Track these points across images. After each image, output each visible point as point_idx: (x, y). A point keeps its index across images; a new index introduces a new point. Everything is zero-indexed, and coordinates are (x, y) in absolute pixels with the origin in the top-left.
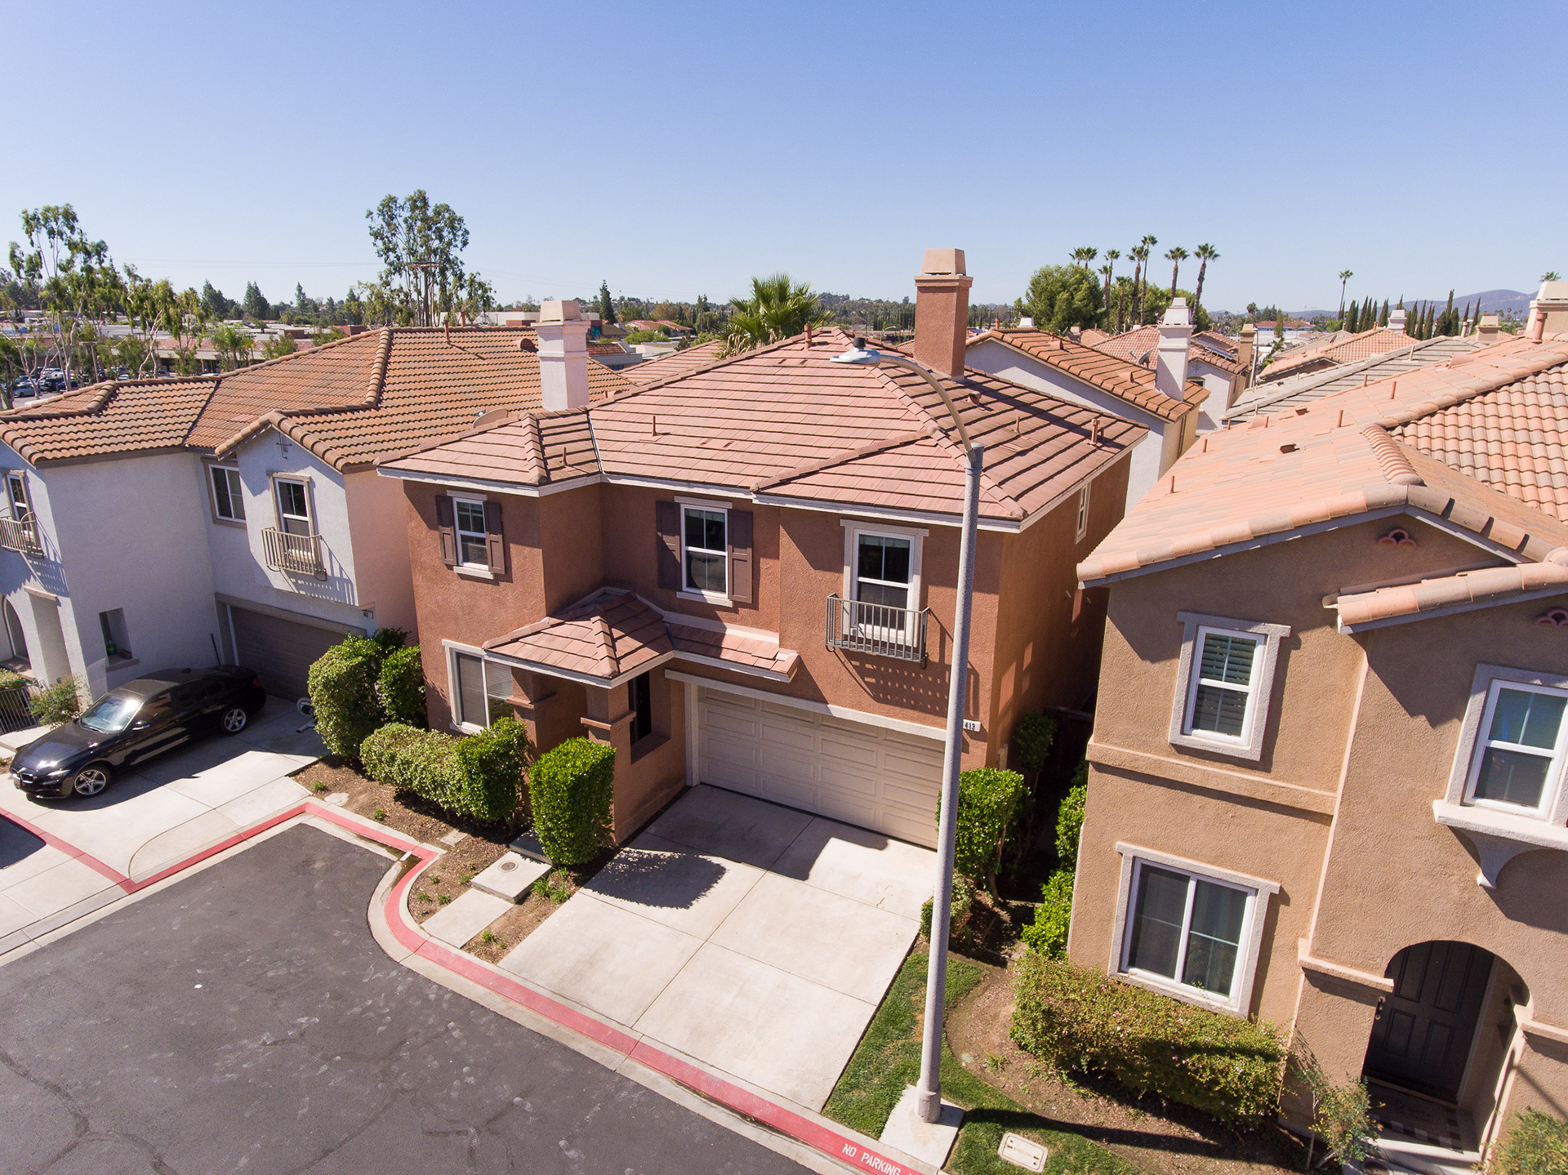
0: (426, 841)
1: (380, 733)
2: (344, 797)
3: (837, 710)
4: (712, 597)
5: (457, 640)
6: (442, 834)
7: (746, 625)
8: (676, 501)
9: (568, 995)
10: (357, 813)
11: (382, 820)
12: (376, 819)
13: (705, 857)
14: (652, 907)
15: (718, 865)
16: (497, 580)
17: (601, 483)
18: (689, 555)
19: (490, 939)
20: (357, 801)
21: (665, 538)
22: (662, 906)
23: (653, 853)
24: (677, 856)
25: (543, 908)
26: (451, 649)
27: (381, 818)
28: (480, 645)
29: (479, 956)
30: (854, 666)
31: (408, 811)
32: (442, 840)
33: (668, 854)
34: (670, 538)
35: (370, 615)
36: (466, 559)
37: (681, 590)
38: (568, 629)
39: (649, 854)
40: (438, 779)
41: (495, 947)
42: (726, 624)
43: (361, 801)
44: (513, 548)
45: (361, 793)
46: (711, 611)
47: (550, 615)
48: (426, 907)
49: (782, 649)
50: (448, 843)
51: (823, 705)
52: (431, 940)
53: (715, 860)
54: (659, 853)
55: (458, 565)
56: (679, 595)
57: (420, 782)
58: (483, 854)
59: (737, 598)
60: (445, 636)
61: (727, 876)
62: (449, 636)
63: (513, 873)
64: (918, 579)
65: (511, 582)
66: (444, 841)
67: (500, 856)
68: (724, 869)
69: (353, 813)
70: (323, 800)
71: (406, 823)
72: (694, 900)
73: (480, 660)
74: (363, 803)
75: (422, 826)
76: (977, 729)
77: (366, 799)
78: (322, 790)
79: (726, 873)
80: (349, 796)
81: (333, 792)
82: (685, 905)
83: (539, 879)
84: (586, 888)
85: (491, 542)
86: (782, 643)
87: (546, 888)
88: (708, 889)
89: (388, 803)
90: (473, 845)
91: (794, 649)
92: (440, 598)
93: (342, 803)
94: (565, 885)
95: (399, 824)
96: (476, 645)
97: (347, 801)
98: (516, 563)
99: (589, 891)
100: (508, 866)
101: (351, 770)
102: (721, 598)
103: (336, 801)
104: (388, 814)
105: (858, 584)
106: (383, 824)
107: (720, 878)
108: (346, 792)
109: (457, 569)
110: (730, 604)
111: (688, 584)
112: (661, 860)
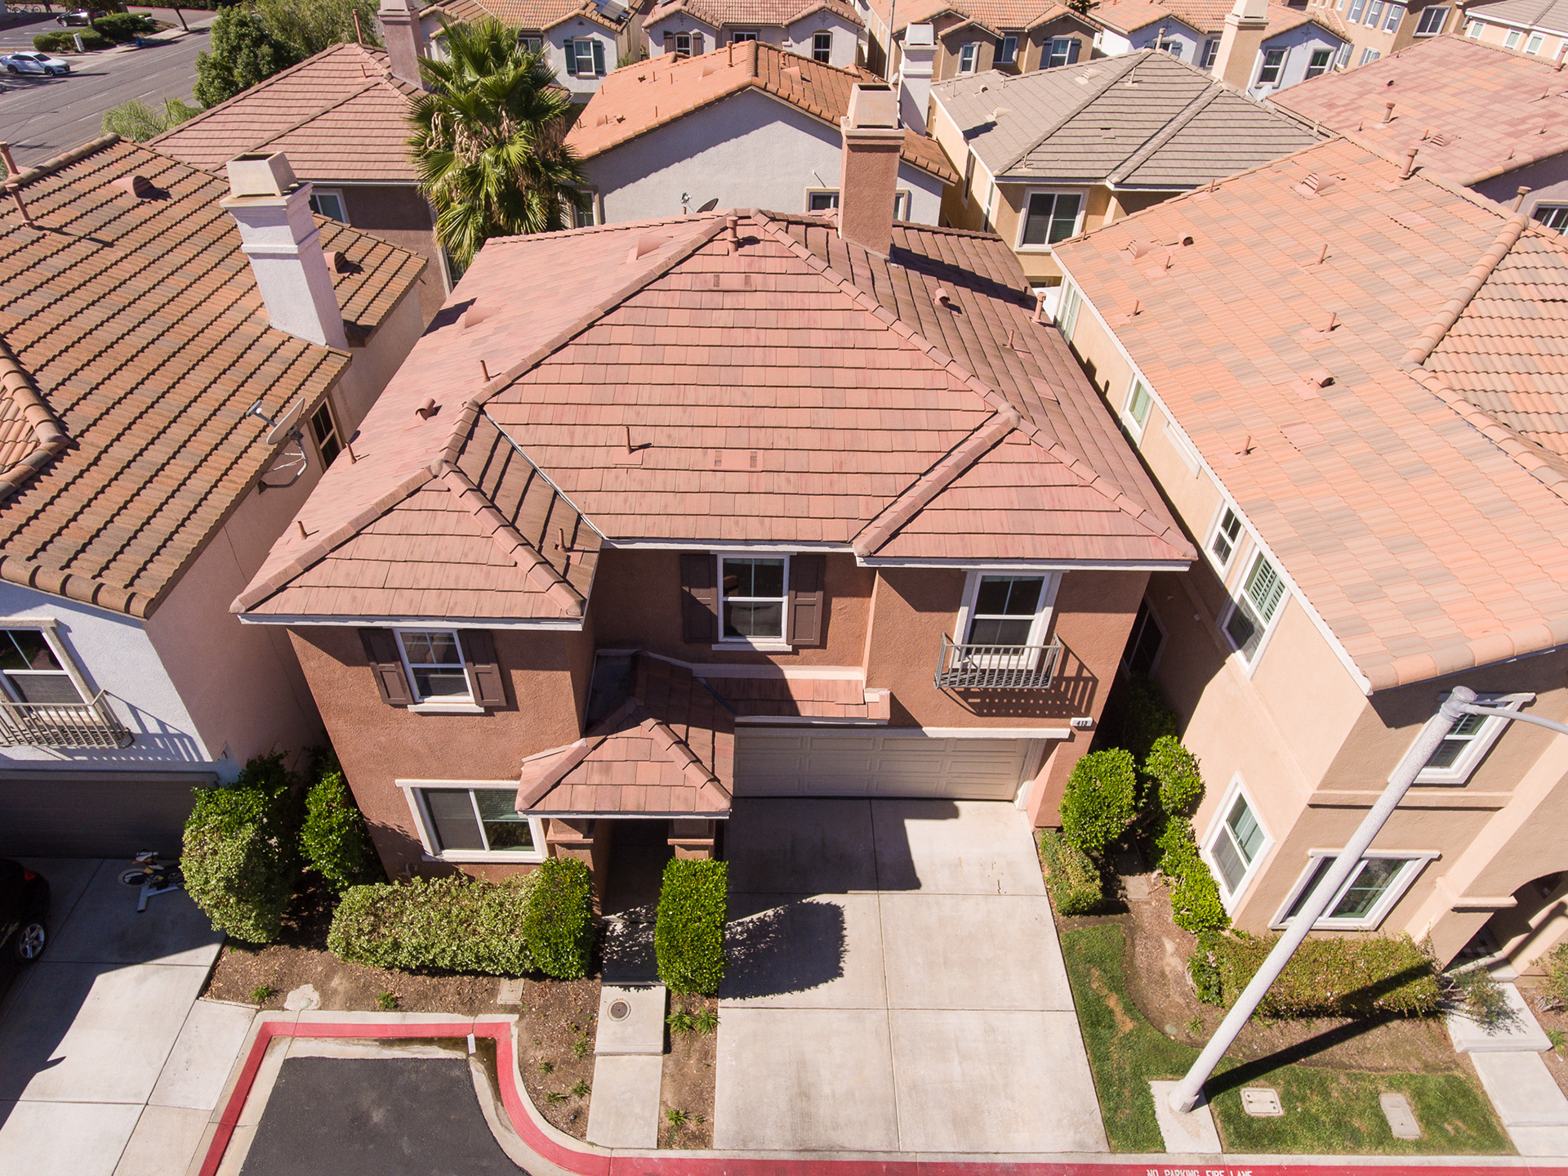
0: (480, 1011)
1: (342, 913)
2: (309, 992)
3: (933, 732)
4: (761, 643)
5: (423, 777)
6: (493, 992)
9: (813, 1145)
10: (349, 1009)
11: (396, 1006)
12: (387, 1008)
13: (809, 900)
14: (807, 991)
15: (828, 904)
16: (490, 710)
18: (727, 605)
19: (679, 1118)
20: (335, 992)
21: (694, 592)
22: (816, 985)
23: (755, 917)
24: (780, 910)
25: (697, 1045)
26: (413, 787)
27: (393, 1004)
29: (685, 1147)
31: (421, 981)
32: (499, 1002)
33: (770, 912)
34: (702, 591)
35: (223, 757)
36: (426, 693)
37: (716, 642)
38: (613, 747)
39: (752, 921)
41: (692, 1125)
43: (341, 989)
44: (517, 675)
45: (328, 976)
46: (762, 658)
47: (586, 731)
48: (566, 1109)
49: (869, 689)
50: (510, 1003)
52: (615, 1154)
53: (822, 899)
54: (761, 915)
55: (415, 703)
56: (714, 647)
57: (452, 960)
58: (570, 1002)
59: (798, 641)
60: (401, 777)
61: (848, 916)
62: (407, 776)
63: (631, 1017)
64: (1049, 611)
65: (517, 710)
66: (502, 1002)
67: (595, 999)
68: (838, 907)
69: (345, 1012)
70: (283, 1009)
71: (432, 998)
72: (840, 962)
73: (466, 791)
74: (346, 992)
75: (459, 994)
76: (1089, 724)
77: (346, 983)
78: (269, 995)
79: (845, 913)
80: (316, 989)
81: (288, 992)
82: (837, 972)
83: (668, 1012)
84: (724, 998)
85: (477, 674)
86: (870, 683)
87: (680, 1017)
88: (843, 942)
89: (383, 978)
90: (546, 993)
91: (886, 687)
92: (383, 739)
93: (315, 1002)
94: (694, 1002)
95: (424, 1002)
96: (458, 779)
97: (321, 996)
98: (523, 690)
99: (729, 1001)
100: (619, 1010)
101: (283, 947)
102: (779, 643)
103: (303, 1004)
104: (397, 995)
105: (975, 622)
106: (401, 1011)
107: (843, 922)
108: (307, 983)
109: (412, 708)
110: (789, 648)
111: (726, 634)
112: (770, 924)
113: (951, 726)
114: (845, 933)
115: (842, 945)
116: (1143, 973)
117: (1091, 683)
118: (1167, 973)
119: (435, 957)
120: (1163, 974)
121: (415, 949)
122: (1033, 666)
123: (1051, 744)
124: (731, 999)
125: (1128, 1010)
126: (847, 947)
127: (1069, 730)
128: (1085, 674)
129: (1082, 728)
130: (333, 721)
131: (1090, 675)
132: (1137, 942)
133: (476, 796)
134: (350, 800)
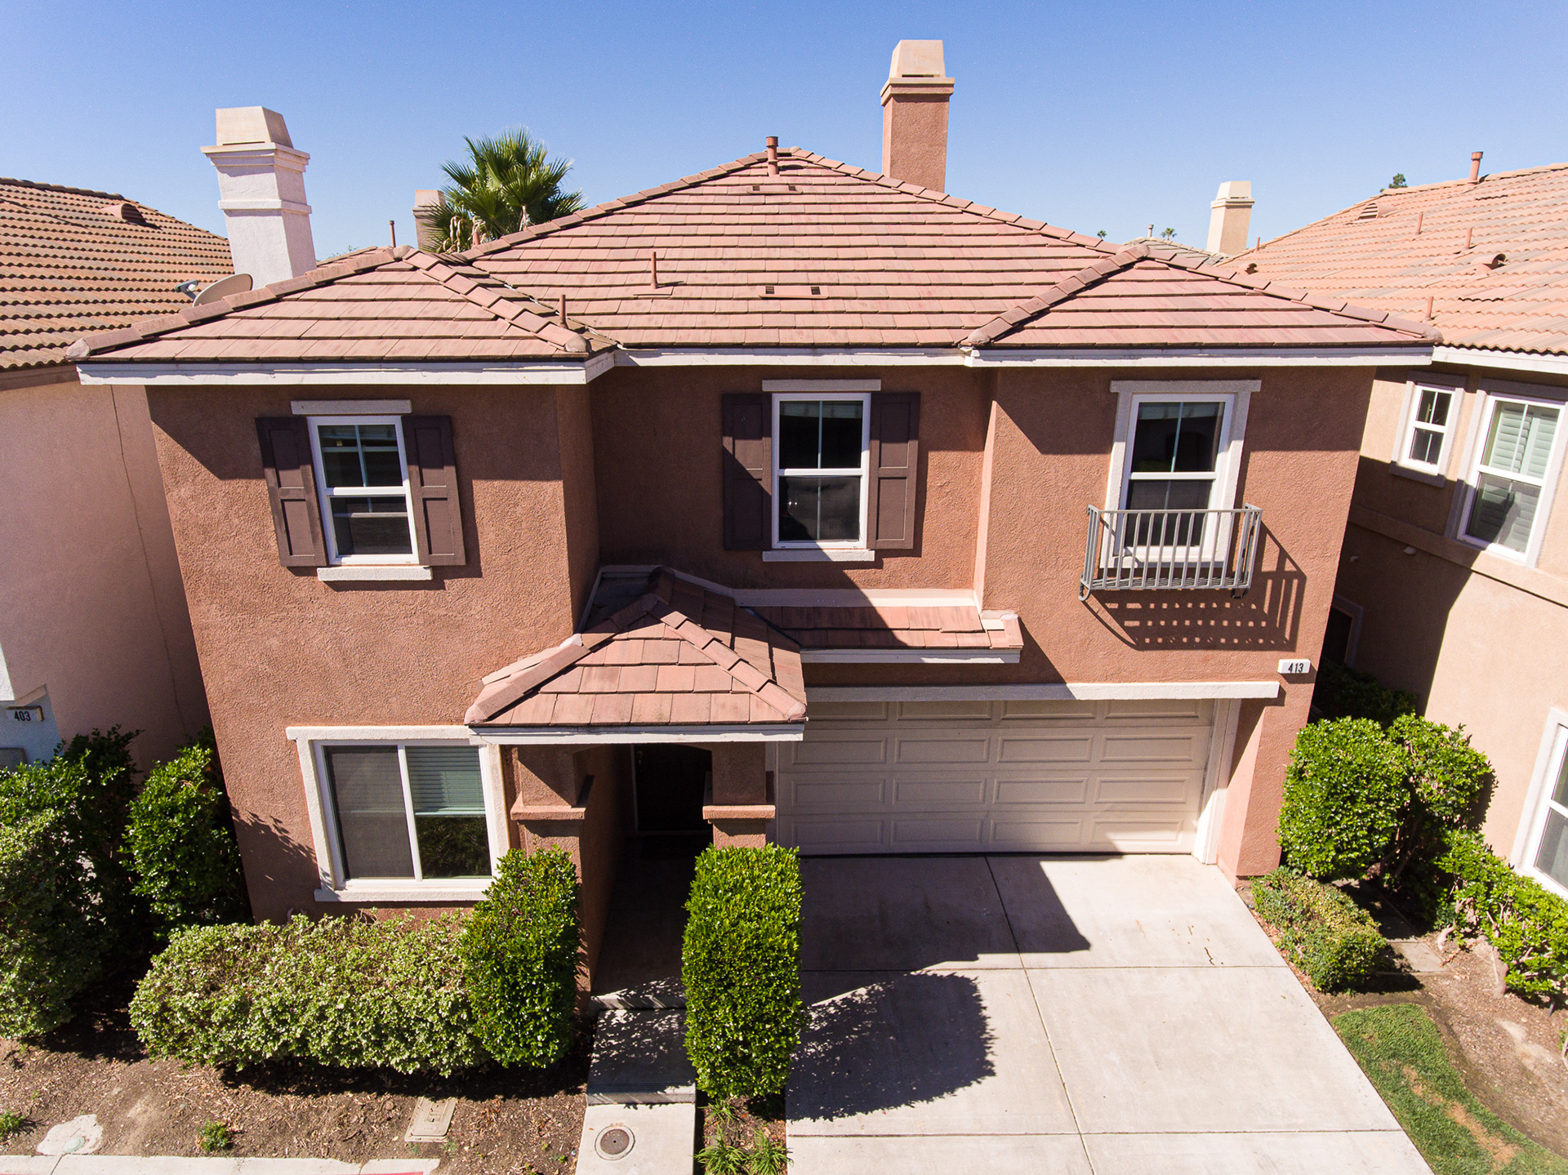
0: (374, 1155)
1: (166, 961)
2: (87, 1126)
3: (1081, 690)
4: (835, 550)
5: (329, 720)
6: (399, 1123)
7: (897, 586)
8: (765, 389)
10: (147, 1153)
11: (229, 1146)
12: (212, 1150)
15: (951, 976)
16: (441, 575)
17: (615, 369)
18: (783, 480)
20: (132, 1124)
23: (838, 999)
24: (877, 989)
26: (312, 743)
27: (224, 1144)
28: (460, 721)
30: (1110, 611)
31: (279, 1101)
32: (407, 1139)
33: (862, 991)
35: (36, 715)
36: (346, 549)
37: (769, 548)
38: (623, 648)
39: (832, 1004)
40: (390, 1017)
42: (865, 591)
43: (142, 1120)
45: (126, 1102)
46: (837, 574)
47: (581, 627)
49: (988, 612)
50: (427, 1139)
51: (1057, 687)
53: (941, 969)
55: (329, 565)
56: (767, 556)
57: (334, 1038)
58: (529, 1135)
59: (885, 542)
60: (296, 721)
61: (984, 990)
62: (307, 719)
63: (636, 1153)
64: (1237, 446)
65: (480, 575)
66: (413, 1139)
67: (574, 1128)
68: (968, 980)
69: (138, 1159)
70: (34, 1153)
71: (294, 1133)
72: (986, 1054)
73: (392, 749)
74: (150, 1125)
75: (342, 1124)
76: (1306, 670)
77: (153, 1112)
78: (16, 1129)
79: (980, 987)
80: (100, 1121)
81: (50, 1126)
82: (981, 1069)
83: (699, 1144)
84: (797, 1118)
85: (425, 500)
86: (987, 604)
87: (722, 1153)
88: (985, 1025)
89: (218, 1103)
90: (490, 1121)
91: (1009, 607)
92: (274, 642)
93: (92, 1142)
94: (744, 1131)
95: (279, 1139)
96: (382, 723)
97: (104, 1132)
98: (492, 536)
99: (806, 1124)
100: (615, 1142)
101: (65, 1056)
102: (854, 550)
103: (72, 1144)
104: (235, 1128)
105: (1132, 483)
106: (236, 1155)
107: (978, 998)
108: (87, 1112)
109: (324, 575)
110: (870, 556)
111: (782, 538)
112: (863, 1006)
113: (1106, 680)
114: (984, 1013)
115: (983, 1031)
116: (1489, 1071)
117: (1295, 582)
118: (1531, 1068)
119: (305, 1034)
120: (1524, 1070)
121: (275, 1012)
122: (1222, 557)
123: (1250, 710)
124: (807, 1121)
125: (1494, 1127)
126: (992, 1033)
127: (1277, 684)
128: (1289, 567)
129: (1293, 678)
130: (203, 608)
131: (1294, 569)
132: (1456, 1028)
133: (408, 757)
134: (214, 775)
